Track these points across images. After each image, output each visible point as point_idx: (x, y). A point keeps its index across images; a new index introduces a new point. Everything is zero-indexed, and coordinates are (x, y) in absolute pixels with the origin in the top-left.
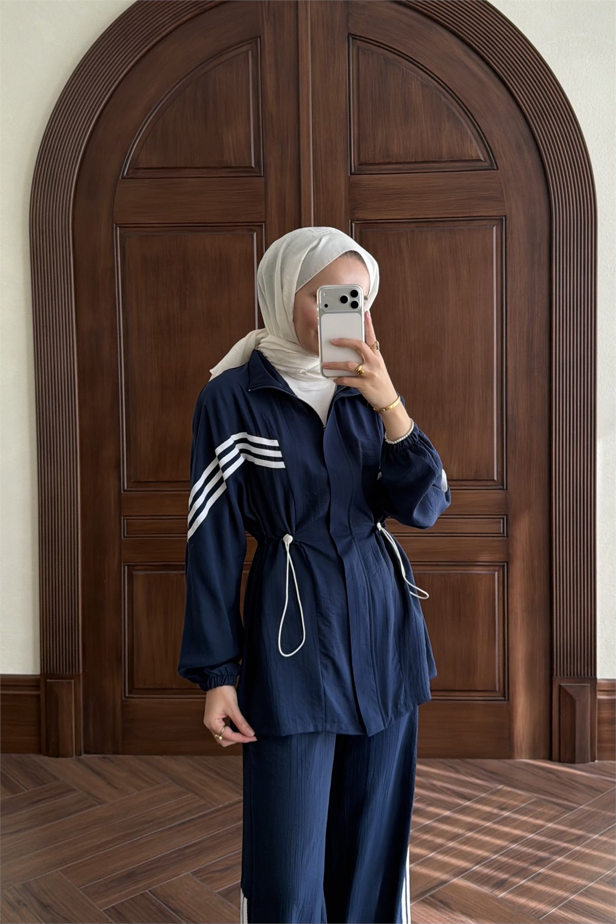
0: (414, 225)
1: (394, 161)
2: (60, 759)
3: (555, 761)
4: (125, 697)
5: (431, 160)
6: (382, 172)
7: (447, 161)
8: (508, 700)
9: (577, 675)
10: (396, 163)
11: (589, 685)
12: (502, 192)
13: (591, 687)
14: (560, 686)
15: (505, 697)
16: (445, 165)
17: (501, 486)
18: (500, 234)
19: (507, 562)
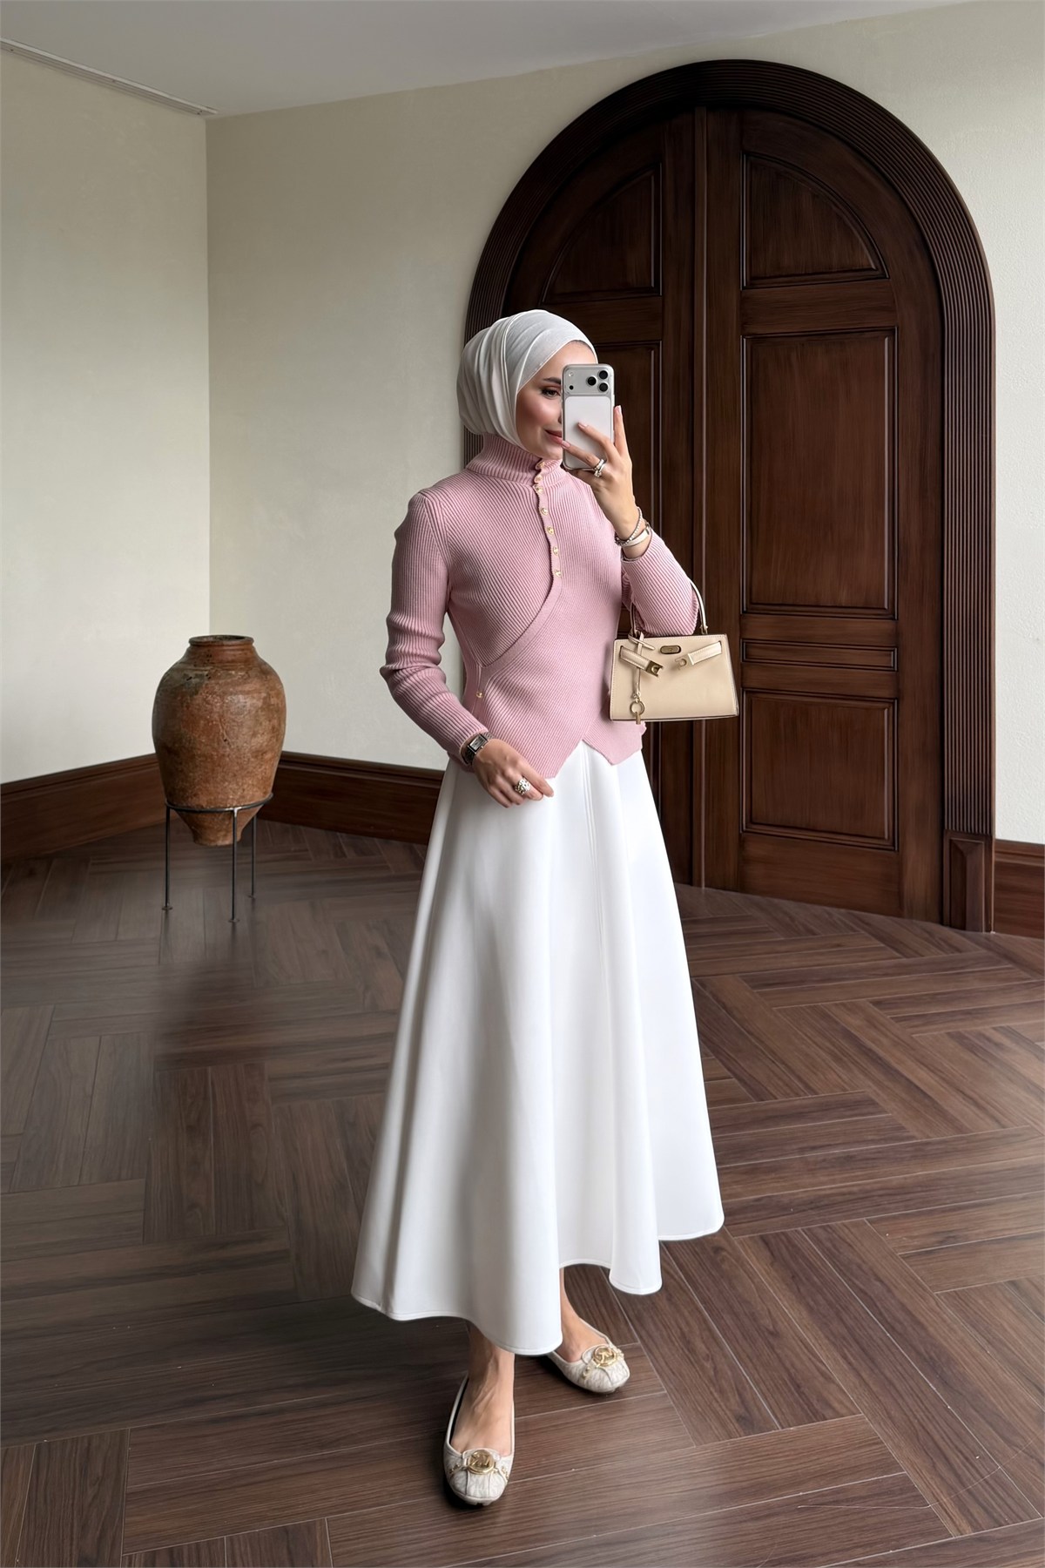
0: (805, 338)
1: (784, 274)
3: (946, 925)
6: (773, 285)
7: (838, 272)
8: (898, 850)
9: (971, 831)
10: (787, 276)
11: (984, 842)
12: (894, 302)
13: (985, 845)
14: (951, 841)
15: (894, 845)
16: (835, 276)
17: (891, 616)
18: (891, 347)
19: (896, 698)
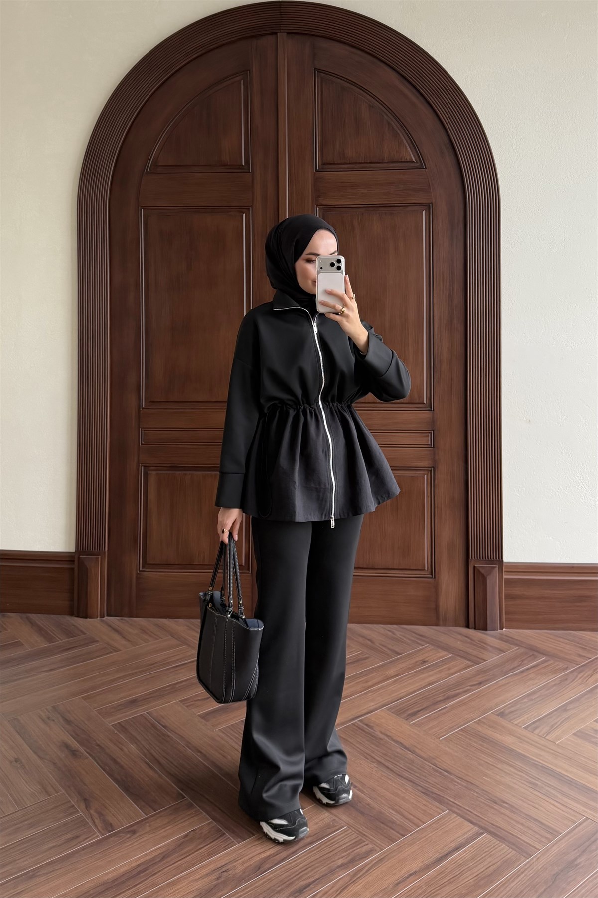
0: (364, 209)
2: (88, 619)
3: (471, 628)
4: (139, 571)
5: (376, 161)
6: (340, 170)
7: (388, 162)
8: (435, 578)
9: (488, 558)
10: (349, 163)
11: (497, 566)
12: (429, 185)
13: (499, 568)
14: (474, 567)
15: (432, 575)
16: (385, 165)
17: (429, 408)
18: (427, 216)
19: (434, 468)
